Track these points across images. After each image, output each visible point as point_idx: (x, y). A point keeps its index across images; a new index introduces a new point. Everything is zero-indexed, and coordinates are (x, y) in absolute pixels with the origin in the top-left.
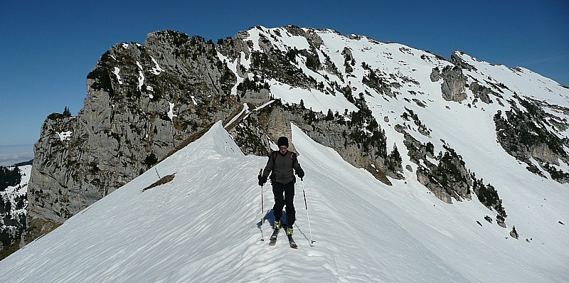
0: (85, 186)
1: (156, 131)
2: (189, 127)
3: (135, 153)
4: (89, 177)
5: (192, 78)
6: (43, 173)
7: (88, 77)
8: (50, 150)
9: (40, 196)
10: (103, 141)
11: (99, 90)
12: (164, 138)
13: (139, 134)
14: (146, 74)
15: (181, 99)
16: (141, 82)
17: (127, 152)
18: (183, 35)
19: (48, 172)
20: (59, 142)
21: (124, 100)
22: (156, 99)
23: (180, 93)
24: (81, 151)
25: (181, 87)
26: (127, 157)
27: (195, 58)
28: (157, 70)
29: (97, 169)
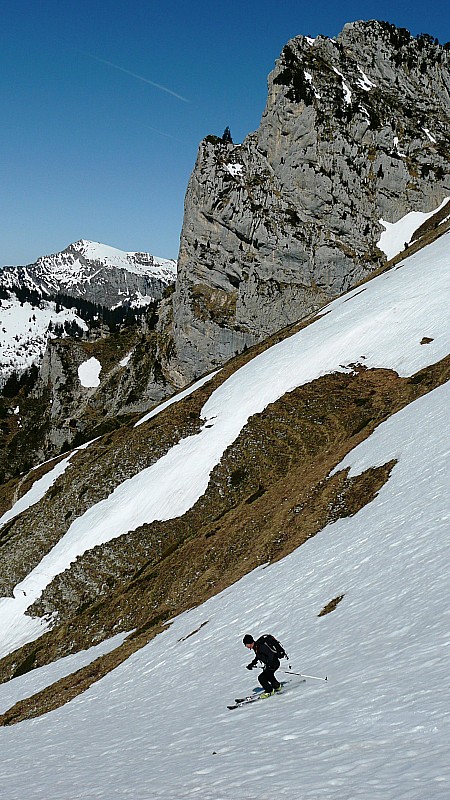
0: (284, 241)
1: (380, 174)
2: (432, 174)
3: (356, 201)
4: (288, 228)
5: (421, 101)
6: (211, 220)
7: (275, 82)
8: (222, 186)
9: (206, 251)
10: (308, 179)
11: (298, 102)
12: (393, 186)
13: (359, 173)
14: (354, 88)
15: (410, 133)
16: (348, 99)
17: (345, 197)
18: (402, 31)
19: (219, 218)
20: (227, 178)
21: (332, 122)
22: (375, 126)
23: (405, 123)
24: (265, 192)
25: (408, 114)
26: (346, 205)
27: (423, 70)
28: (366, 83)
29: (298, 220)
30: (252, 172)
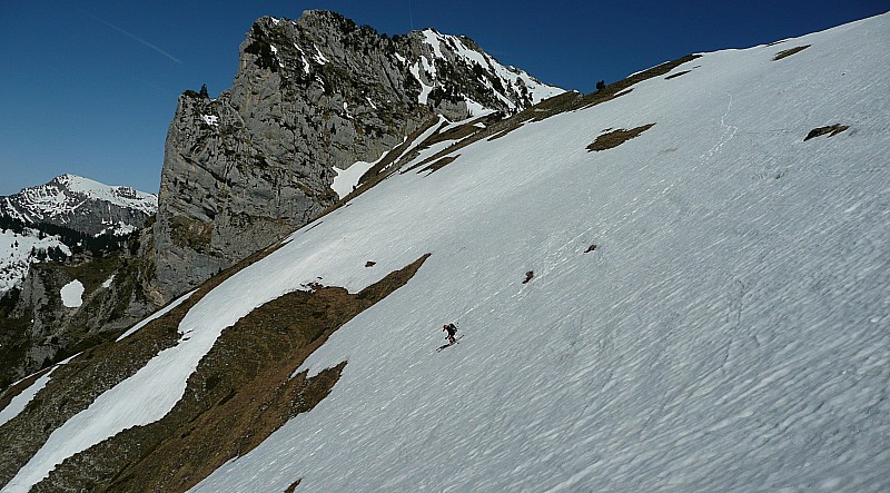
0: (253, 181)
1: (333, 130)
2: (374, 132)
3: (314, 151)
4: (257, 170)
5: (365, 76)
6: (189, 161)
7: (246, 51)
8: (199, 133)
9: (185, 188)
10: (273, 131)
11: (265, 68)
12: (343, 140)
13: (316, 129)
14: (311, 61)
15: (356, 100)
16: (307, 69)
17: (305, 147)
18: (349, 21)
19: (196, 160)
20: (204, 126)
21: (294, 87)
22: (328, 92)
23: (352, 92)
24: (237, 140)
25: (355, 85)
26: (306, 154)
27: (366, 53)
28: (321, 59)
29: (266, 165)
30: (226, 123)
